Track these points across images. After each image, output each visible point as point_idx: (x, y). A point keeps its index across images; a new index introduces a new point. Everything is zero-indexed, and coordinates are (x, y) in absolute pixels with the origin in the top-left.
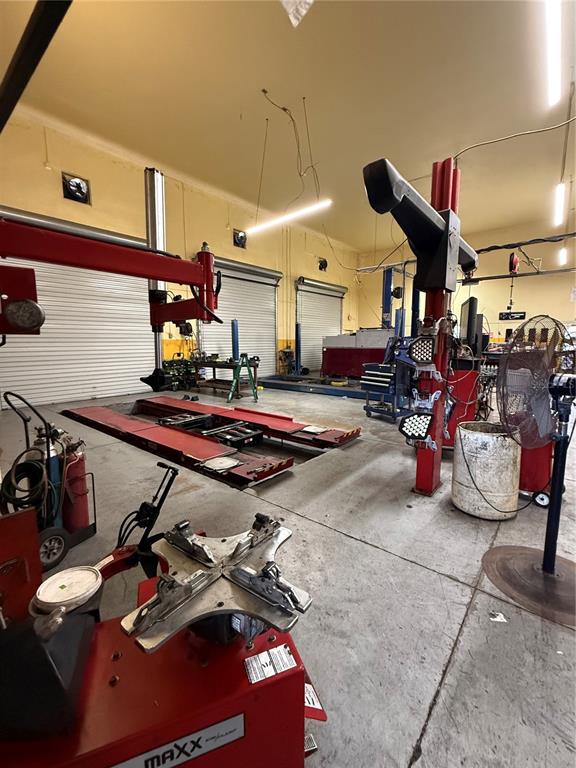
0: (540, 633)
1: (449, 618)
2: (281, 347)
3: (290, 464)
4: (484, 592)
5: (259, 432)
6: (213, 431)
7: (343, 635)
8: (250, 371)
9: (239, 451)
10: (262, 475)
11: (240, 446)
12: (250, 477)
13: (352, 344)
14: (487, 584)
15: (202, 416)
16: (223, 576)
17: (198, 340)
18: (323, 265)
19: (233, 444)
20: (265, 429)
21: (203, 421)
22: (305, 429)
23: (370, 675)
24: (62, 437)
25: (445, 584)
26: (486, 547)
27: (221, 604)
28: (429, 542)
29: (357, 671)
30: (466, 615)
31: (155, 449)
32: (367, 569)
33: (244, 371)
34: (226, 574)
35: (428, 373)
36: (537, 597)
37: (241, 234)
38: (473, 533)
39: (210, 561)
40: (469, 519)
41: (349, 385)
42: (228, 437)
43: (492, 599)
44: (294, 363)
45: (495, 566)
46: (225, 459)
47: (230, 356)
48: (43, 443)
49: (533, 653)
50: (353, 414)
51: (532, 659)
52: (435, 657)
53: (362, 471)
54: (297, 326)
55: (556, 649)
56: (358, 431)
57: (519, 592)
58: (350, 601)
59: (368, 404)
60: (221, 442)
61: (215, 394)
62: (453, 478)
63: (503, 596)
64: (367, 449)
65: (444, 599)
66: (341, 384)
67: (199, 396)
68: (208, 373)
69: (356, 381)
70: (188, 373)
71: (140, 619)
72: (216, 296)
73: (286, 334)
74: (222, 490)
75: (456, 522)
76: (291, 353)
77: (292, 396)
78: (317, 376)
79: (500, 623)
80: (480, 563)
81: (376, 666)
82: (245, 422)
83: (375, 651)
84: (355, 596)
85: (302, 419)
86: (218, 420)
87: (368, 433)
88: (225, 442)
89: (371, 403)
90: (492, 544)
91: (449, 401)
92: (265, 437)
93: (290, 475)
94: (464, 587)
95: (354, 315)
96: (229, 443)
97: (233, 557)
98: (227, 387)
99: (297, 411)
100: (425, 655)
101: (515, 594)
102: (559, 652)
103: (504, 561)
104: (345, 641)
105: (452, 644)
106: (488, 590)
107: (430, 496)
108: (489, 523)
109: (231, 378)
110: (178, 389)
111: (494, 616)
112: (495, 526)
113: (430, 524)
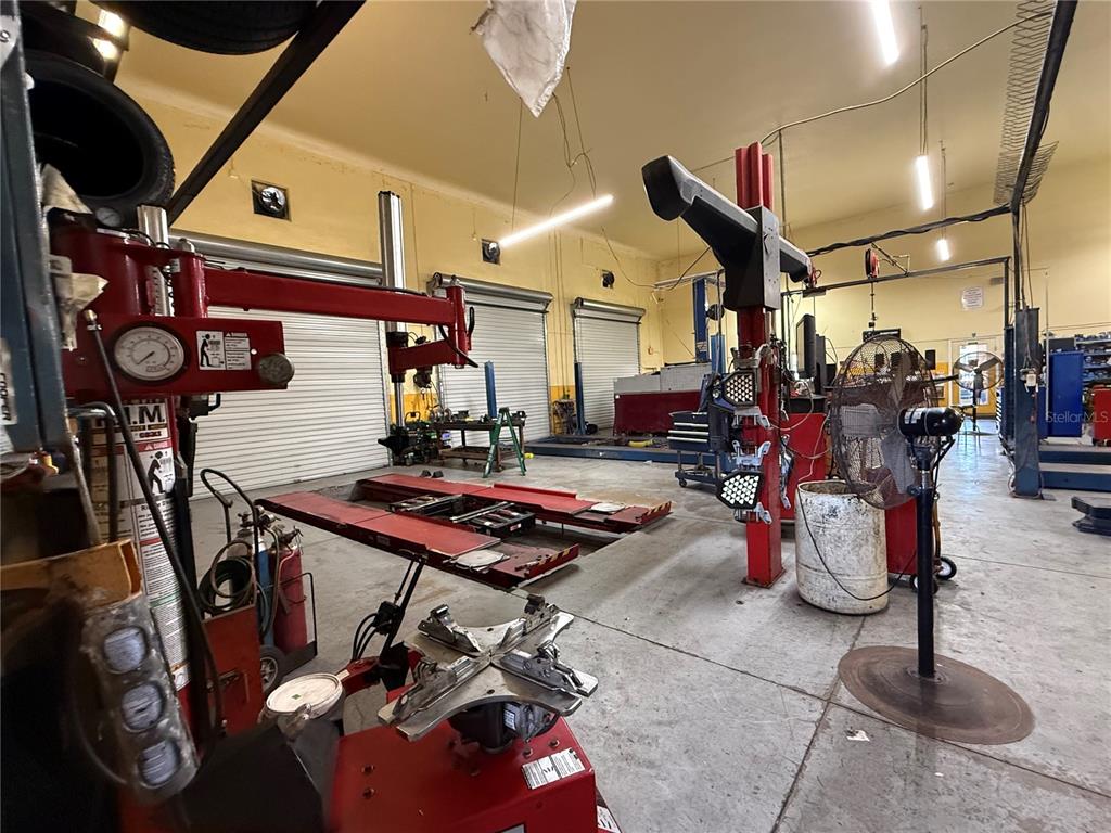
0: (914, 752)
1: (792, 739)
2: (555, 397)
3: (573, 555)
4: (839, 705)
5: (530, 514)
6: (465, 517)
7: (651, 764)
8: (513, 432)
9: (504, 541)
10: (536, 570)
11: (504, 534)
12: (520, 574)
13: (655, 387)
14: (845, 696)
15: (449, 498)
16: (492, 664)
17: (439, 393)
18: (609, 280)
19: (494, 532)
20: (538, 511)
21: (451, 504)
22: (594, 508)
23: (687, 810)
24: (273, 525)
25: (787, 698)
26: (845, 650)
27: (491, 692)
28: (766, 646)
29: (671, 808)
30: (815, 734)
31: (388, 544)
32: (682, 684)
33: (505, 433)
34: (495, 662)
35: (751, 418)
36: (911, 708)
37: (492, 246)
38: (828, 633)
39: (476, 650)
40: (822, 615)
41: (654, 445)
42: (488, 523)
43: (851, 714)
44: (576, 418)
45: (855, 673)
46: (485, 552)
47: (486, 412)
48: (250, 534)
49: (904, 776)
50: (661, 485)
51: (901, 783)
52: (773, 786)
53: (674, 561)
54: (577, 366)
55: (935, 770)
56: (668, 507)
57: (888, 703)
58: (660, 723)
59: (680, 469)
60: (478, 531)
61: (465, 466)
62: (797, 561)
63: (866, 710)
64: (681, 530)
65: (786, 716)
66: (643, 444)
67: (443, 470)
68: (455, 439)
69: (663, 439)
70: (427, 439)
71: (399, 708)
72: (469, 336)
73: (562, 378)
74: (483, 594)
75: (804, 619)
76: (571, 404)
77: (573, 464)
78: (609, 435)
79: (859, 741)
80: (836, 669)
81: (694, 800)
82: (509, 502)
83: (694, 782)
84: (666, 718)
85: (589, 495)
86: (472, 502)
87: (682, 509)
88: (483, 530)
89: (685, 467)
90: (853, 645)
91: (786, 456)
92: (538, 522)
93: (575, 569)
94: (814, 700)
95: (657, 346)
96: (488, 532)
97: (502, 645)
98: (484, 456)
99: (583, 484)
100: (760, 784)
101: (882, 706)
102: (938, 774)
103: (867, 665)
104: (653, 772)
105: (796, 771)
106: (845, 703)
107: (768, 588)
108: (849, 618)
109: (488, 444)
110: (414, 463)
111: (852, 734)
112: (858, 622)
113: (768, 624)
